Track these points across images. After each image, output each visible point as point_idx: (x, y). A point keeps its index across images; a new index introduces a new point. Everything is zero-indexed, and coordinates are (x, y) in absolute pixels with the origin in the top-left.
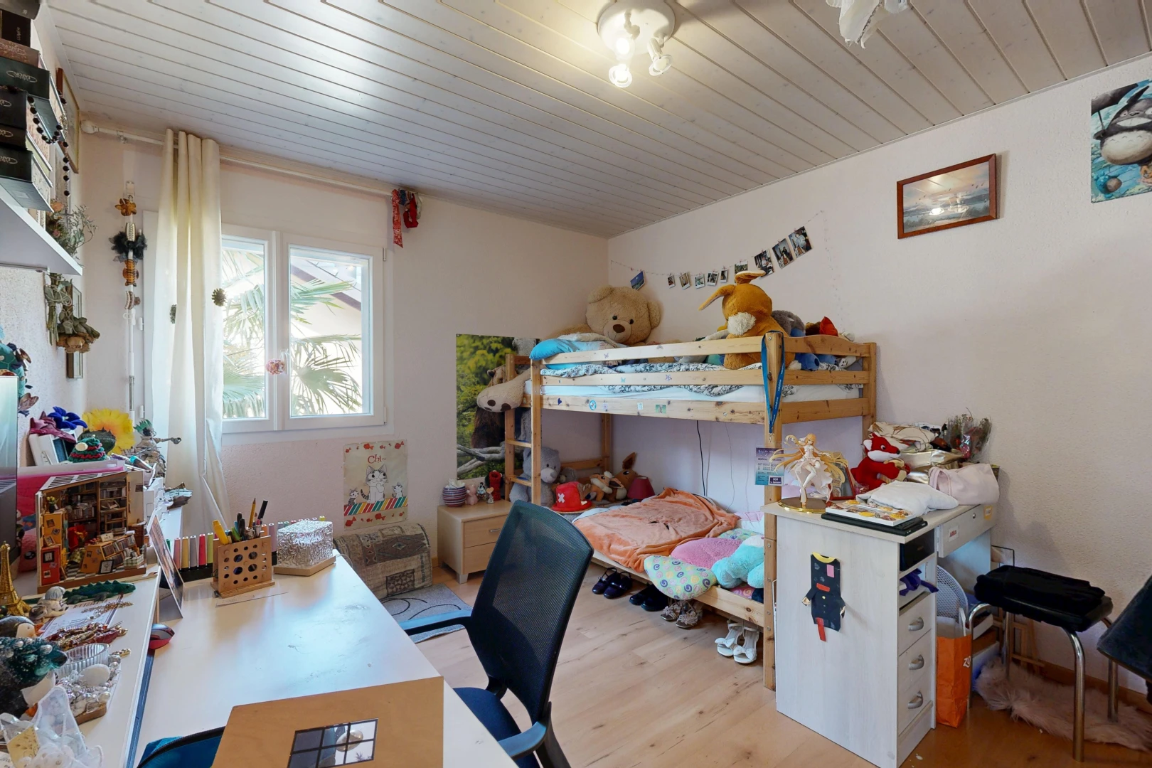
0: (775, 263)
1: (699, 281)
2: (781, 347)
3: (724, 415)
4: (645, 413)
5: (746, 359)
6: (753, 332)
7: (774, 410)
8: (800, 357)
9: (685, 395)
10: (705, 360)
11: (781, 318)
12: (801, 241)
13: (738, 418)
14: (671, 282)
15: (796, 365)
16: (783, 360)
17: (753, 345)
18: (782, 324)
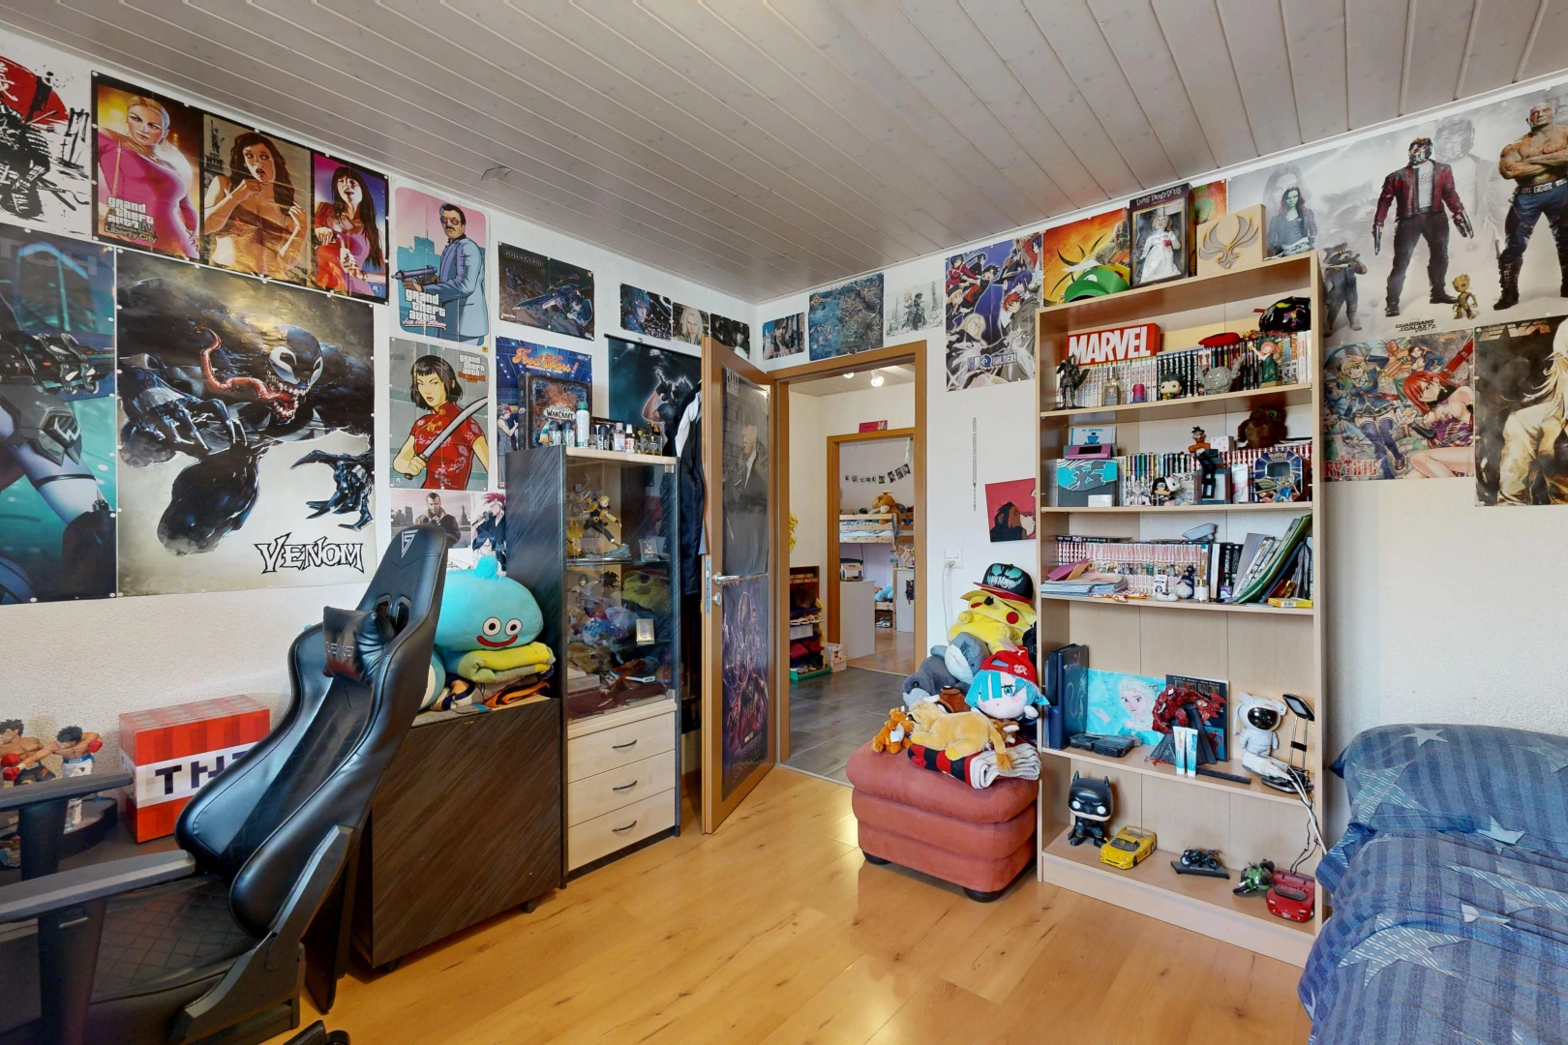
0: (896, 477)
1: (862, 480)
2: (898, 518)
3: (880, 541)
4: (848, 541)
5: (887, 521)
6: (889, 512)
7: (896, 538)
8: (904, 520)
9: (865, 534)
10: (871, 521)
11: (898, 506)
12: (906, 469)
13: (884, 542)
14: (847, 479)
15: (903, 523)
16: (899, 522)
17: (889, 516)
18: (898, 509)
